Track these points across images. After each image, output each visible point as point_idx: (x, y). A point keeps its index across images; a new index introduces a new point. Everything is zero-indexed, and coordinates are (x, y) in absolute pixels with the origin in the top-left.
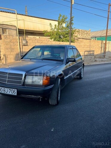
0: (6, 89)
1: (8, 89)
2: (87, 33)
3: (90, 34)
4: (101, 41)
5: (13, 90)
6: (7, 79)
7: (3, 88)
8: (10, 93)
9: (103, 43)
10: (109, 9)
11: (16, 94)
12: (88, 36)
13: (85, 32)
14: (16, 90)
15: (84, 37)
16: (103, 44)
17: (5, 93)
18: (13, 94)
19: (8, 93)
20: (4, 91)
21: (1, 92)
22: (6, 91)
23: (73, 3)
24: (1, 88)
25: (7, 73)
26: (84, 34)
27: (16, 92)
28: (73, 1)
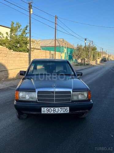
1: (59, 108)
2: (37, 42)
3: (40, 44)
4: (49, 51)
5: (65, 108)
6: (55, 98)
7: (52, 109)
8: (62, 112)
9: (51, 53)
10: (56, 21)
11: (68, 112)
12: (38, 46)
13: (35, 42)
14: (68, 108)
15: (35, 47)
16: (51, 55)
17: (56, 113)
18: (65, 112)
19: (59, 112)
20: (54, 111)
21: (49, 113)
22: (57, 110)
23: (32, 12)
24: (49, 108)
25: (53, 92)
26: (34, 44)
27: (68, 109)
28: (31, 10)
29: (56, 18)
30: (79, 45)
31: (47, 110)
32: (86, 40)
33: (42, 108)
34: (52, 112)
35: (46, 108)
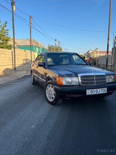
0: (98, 90)
1: (100, 89)
4: (24, 50)
5: (104, 89)
6: (95, 81)
7: (95, 90)
8: (102, 92)
10: (30, 21)
11: (106, 92)
14: (106, 88)
17: (98, 93)
18: (104, 92)
19: (100, 93)
20: (97, 92)
21: (92, 94)
22: (98, 91)
23: (14, 9)
24: (92, 90)
25: (93, 76)
26: (11, 42)
27: (106, 90)
28: (14, 7)
29: (31, 17)
30: (50, 45)
31: (91, 91)
32: (56, 40)
33: (87, 90)
34: (95, 93)
35: (90, 90)
